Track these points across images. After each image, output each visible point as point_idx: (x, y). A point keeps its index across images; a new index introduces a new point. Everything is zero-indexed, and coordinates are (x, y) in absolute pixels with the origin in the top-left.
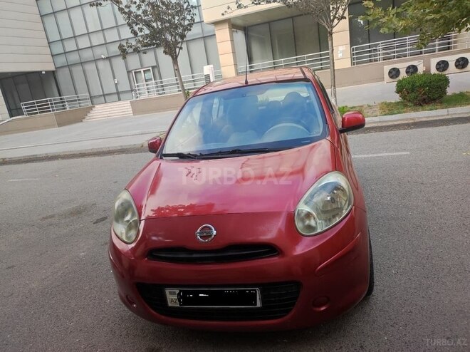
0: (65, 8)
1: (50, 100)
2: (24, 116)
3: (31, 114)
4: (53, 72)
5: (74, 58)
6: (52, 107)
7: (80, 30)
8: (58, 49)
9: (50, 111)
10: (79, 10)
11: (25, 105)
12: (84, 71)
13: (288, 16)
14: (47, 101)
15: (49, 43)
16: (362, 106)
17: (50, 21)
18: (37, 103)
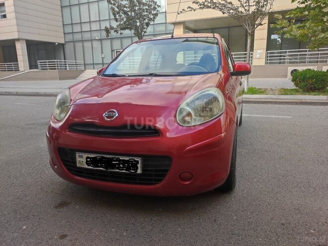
0: (78, 3)
1: (57, 62)
2: (39, 70)
3: (43, 69)
4: (63, 44)
5: (78, 37)
6: (58, 66)
7: (85, 19)
8: (69, 29)
9: (56, 69)
10: (86, 6)
11: (40, 62)
12: (83, 47)
13: (226, 26)
14: (55, 62)
15: (63, 25)
16: (266, 89)
17: (67, 11)
18: (48, 62)
